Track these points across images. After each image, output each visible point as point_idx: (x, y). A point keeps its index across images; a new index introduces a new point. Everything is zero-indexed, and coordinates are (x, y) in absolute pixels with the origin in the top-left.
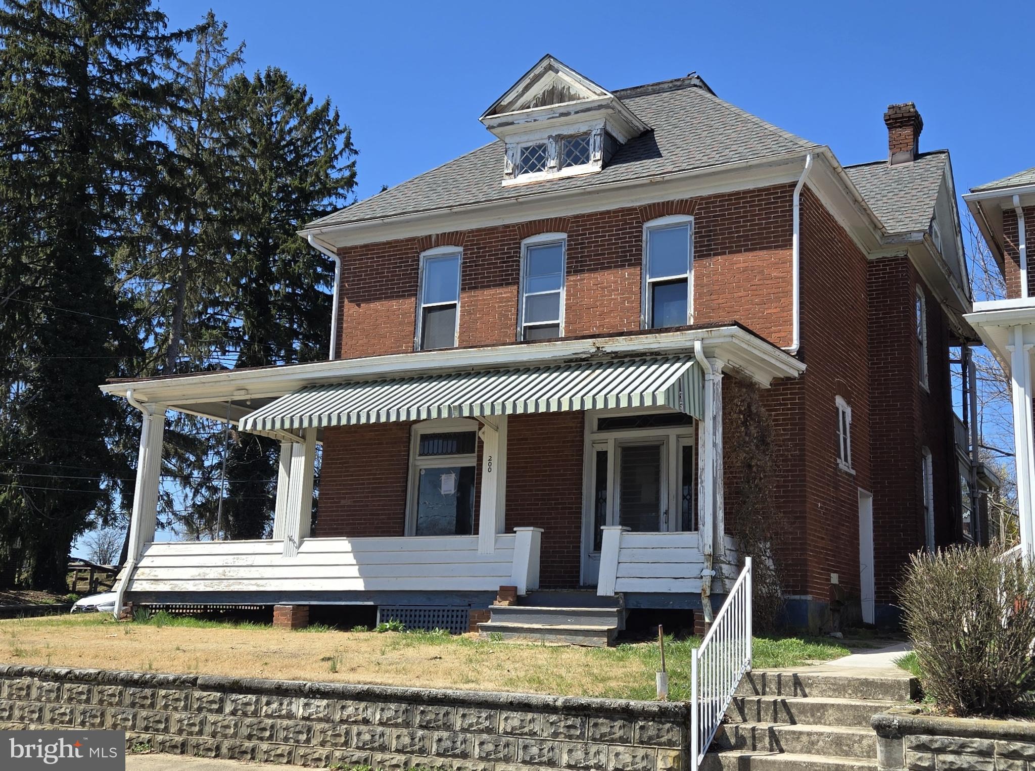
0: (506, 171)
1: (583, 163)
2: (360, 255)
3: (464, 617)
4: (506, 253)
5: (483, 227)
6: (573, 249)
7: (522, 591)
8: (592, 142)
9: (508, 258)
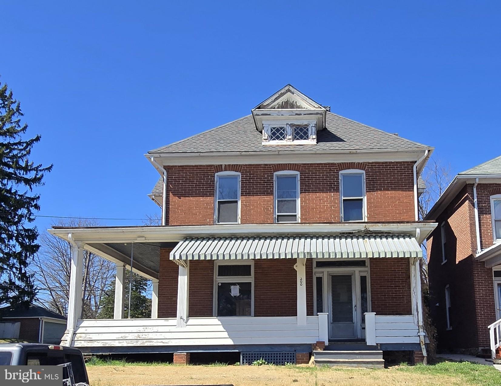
0: (264, 138)
1: (305, 139)
2: (178, 171)
4: (266, 178)
5: (253, 164)
6: (303, 179)
7: (326, 343)
8: (310, 129)
9: (267, 180)
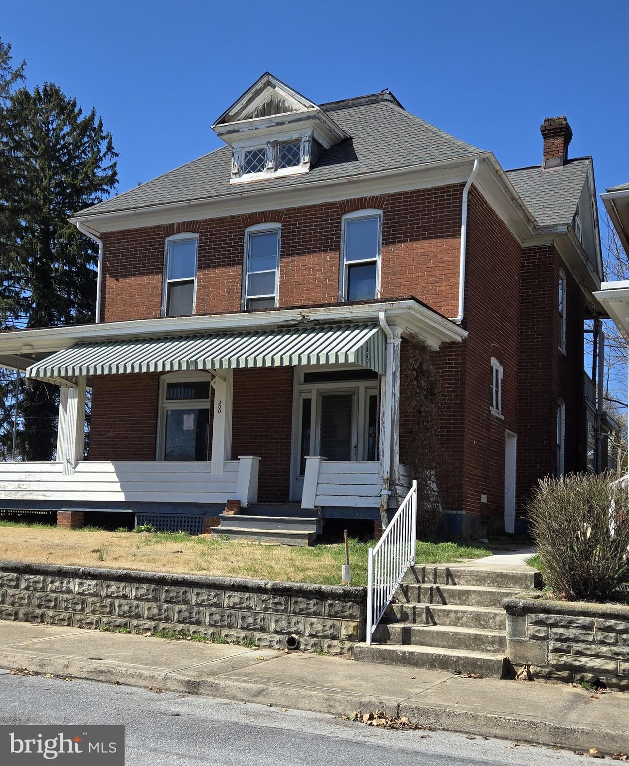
0: (233, 172)
1: (295, 165)
2: (118, 240)
3: (201, 522)
4: (233, 239)
5: (215, 217)
6: (286, 236)
7: (244, 504)
8: (302, 147)
9: (234, 243)
